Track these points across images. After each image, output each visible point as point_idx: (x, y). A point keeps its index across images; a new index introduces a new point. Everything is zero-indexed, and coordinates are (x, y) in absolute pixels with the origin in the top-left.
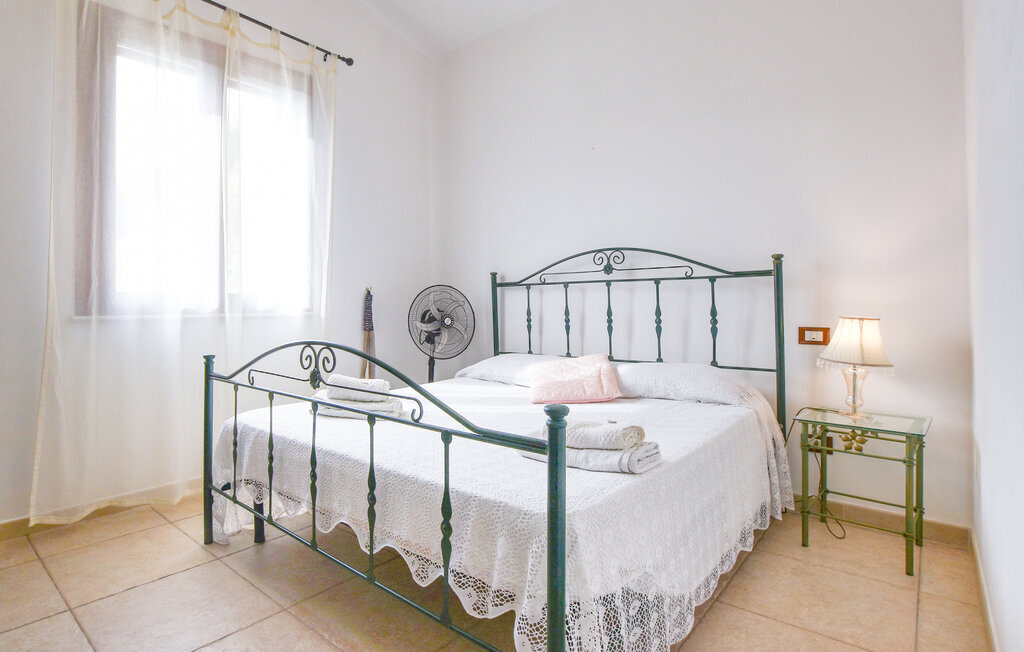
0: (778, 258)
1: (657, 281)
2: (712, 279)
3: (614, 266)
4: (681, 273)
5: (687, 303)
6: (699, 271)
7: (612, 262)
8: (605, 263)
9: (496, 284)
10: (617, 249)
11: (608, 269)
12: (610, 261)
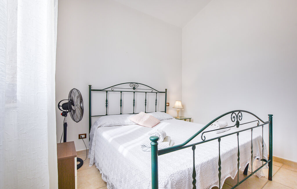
0: (166, 90)
1: (146, 93)
2: (157, 93)
3: (136, 88)
4: (150, 91)
5: (151, 98)
6: (154, 91)
7: (135, 87)
8: (133, 86)
9: (91, 90)
10: (137, 83)
11: (134, 88)
12: (134, 86)
